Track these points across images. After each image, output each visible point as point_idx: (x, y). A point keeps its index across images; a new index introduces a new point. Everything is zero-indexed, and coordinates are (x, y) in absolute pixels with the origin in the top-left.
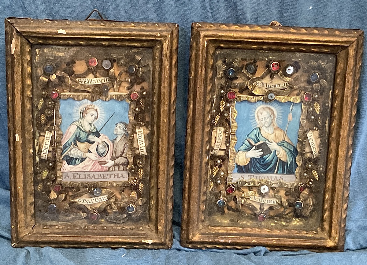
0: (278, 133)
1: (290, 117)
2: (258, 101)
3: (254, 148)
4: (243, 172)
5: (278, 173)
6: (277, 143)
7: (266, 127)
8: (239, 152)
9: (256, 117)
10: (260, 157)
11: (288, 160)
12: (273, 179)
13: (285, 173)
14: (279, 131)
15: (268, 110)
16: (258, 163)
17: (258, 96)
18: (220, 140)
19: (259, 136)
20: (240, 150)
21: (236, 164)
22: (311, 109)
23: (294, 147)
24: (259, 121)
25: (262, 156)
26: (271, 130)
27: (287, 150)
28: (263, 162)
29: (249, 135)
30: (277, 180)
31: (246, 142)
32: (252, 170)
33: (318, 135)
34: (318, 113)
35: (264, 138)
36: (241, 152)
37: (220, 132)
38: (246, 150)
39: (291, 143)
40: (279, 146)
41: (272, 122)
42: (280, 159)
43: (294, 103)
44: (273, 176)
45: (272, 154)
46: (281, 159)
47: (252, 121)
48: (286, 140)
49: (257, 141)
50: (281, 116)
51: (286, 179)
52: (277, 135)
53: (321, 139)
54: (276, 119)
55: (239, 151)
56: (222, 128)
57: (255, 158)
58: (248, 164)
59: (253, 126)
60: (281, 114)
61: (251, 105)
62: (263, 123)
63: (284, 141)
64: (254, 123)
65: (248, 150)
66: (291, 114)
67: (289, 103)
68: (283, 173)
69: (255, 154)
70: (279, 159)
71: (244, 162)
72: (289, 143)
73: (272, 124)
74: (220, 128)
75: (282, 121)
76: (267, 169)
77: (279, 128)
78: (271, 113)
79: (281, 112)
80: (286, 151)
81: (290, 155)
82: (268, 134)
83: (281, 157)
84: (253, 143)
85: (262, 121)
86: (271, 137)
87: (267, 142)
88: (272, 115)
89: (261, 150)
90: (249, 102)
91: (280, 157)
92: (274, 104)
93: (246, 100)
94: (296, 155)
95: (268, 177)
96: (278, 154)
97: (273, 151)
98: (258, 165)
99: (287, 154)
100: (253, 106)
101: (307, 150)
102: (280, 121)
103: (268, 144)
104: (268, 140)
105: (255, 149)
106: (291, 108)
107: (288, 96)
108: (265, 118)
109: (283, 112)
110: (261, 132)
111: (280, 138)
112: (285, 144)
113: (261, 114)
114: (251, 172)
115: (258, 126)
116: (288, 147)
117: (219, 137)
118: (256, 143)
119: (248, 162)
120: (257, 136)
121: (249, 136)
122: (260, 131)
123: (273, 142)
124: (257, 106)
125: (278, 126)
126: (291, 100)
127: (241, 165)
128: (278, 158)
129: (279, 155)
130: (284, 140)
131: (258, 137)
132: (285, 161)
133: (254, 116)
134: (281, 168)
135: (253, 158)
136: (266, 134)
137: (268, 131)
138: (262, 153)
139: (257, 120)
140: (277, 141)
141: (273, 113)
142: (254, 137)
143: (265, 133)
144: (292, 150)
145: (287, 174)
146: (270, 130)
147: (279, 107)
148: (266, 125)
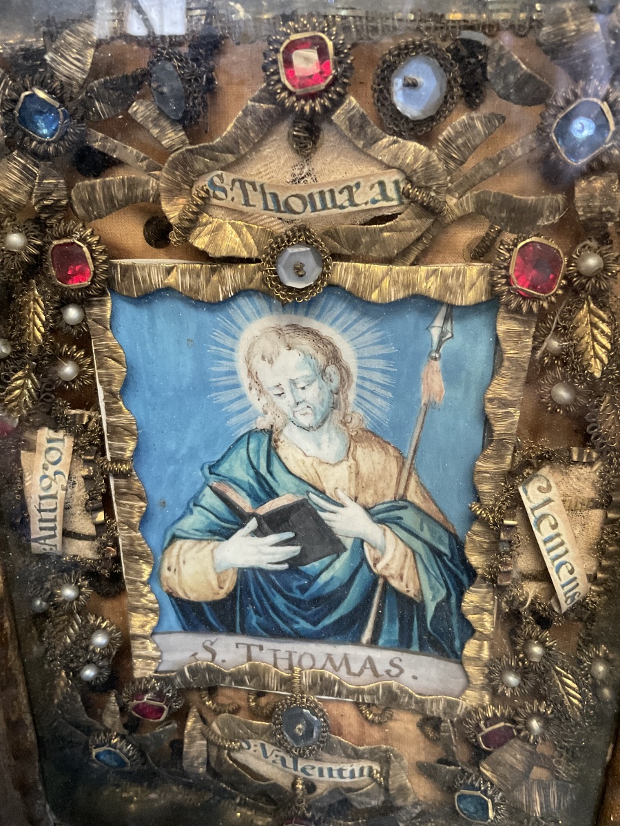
0: (373, 460)
1: (433, 382)
2: (240, 293)
3: (253, 524)
4: (212, 629)
5: (381, 642)
6: (367, 509)
7: (307, 429)
8: (179, 543)
9: (245, 380)
10: (286, 566)
11: (428, 595)
12: (355, 668)
13: (415, 648)
14: (377, 448)
15: (306, 344)
16: (280, 592)
17: (232, 261)
18: (54, 497)
19: (271, 473)
20: (178, 533)
21: (170, 594)
22: (555, 344)
23: (453, 536)
24: (264, 401)
25: (294, 564)
26: (330, 444)
27: (417, 545)
28: (303, 589)
29: (219, 462)
30: (376, 674)
31: (209, 499)
32: (254, 622)
33: (589, 493)
34: (598, 375)
35: (297, 482)
36: (188, 543)
37: (54, 456)
38: (213, 533)
39: (440, 518)
40: (381, 522)
41: (334, 406)
42: (386, 583)
43: (451, 307)
44: (357, 654)
45: (345, 556)
46: (395, 583)
47: (224, 397)
48: (414, 496)
49: (262, 495)
50: (384, 372)
51: (420, 672)
52: (364, 469)
53: (610, 515)
54: (354, 385)
55: (174, 538)
56: (61, 434)
57: (261, 570)
58: (232, 596)
59: (234, 420)
60: (380, 364)
61: (205, 316)
62: (287, 410)
63: (402, 502)
64: (236, 406)
65: (226, 534)
66: (437, 365)
67: (425, 304)
68: (404, 644)
69: (260, 552)
70: (381, 581)
71: (209, 583)
72: (426, 514)
73: (337, 416)
74: (51, 434)
75: (391, 401)
76: (328, 621)
77: (373, 435)
78: (321, 359)
79: (379, 350)
80: (414, 552)
81: (435, 571)
82: (321, 463)
83: (392, 576)
84: (245, 503)
85: (277, 399)
86: (336, 479)
87: (314, 498)
88: (331, 369)
89: (290, 535)
90: (192, 299)
91: (386, 573)
92: (337, 311)
93: (168, 289)
94: (465, 579)
95: (329, 658)
96: (376, 561)
97: (348, 543)
98: (279, 601)
99: (420, 566)
100: (219, 318)
101: (524, 563)
102: (379, 402)
103: (324, 510)
104: (321, 493)
105: (259, 532)
106: (435, 333)
107: (413, 264)
108: (293, 382)
109: (392, 349)
110: (281, 452)
111: (381, 485)
112: (409, 517)
113: (271, 362)
114: (246, 631)
115: (263, 423)
116: (426, 535)
117: (46, 482)
118: (258, 501)
119: (229, 586)
120: (263, 470)
121: (222, 469)
122: (272, 451)
123: (348, 502)
124: (240, 319)
125: (367, 424)
126: (431, 287)
127: (193, 597)
128: (375, 578)
129: (380, 566)
130: (403, 498)
131: (268, 477)
132: (411, 594)
133: (233, 373)
134: (391, 620)
135: (253, 569)
136: (308, 461)
137: (319, 445)
138: (294, 550)
139: (252, 396)
140: (369, 498)
141: (334, 357)
142: (241, 473)
143: (300, 456)
144: (445, 549)
145: (422, 650)
146: (325, 445)
147: (364, 325)
148: (306, 421)
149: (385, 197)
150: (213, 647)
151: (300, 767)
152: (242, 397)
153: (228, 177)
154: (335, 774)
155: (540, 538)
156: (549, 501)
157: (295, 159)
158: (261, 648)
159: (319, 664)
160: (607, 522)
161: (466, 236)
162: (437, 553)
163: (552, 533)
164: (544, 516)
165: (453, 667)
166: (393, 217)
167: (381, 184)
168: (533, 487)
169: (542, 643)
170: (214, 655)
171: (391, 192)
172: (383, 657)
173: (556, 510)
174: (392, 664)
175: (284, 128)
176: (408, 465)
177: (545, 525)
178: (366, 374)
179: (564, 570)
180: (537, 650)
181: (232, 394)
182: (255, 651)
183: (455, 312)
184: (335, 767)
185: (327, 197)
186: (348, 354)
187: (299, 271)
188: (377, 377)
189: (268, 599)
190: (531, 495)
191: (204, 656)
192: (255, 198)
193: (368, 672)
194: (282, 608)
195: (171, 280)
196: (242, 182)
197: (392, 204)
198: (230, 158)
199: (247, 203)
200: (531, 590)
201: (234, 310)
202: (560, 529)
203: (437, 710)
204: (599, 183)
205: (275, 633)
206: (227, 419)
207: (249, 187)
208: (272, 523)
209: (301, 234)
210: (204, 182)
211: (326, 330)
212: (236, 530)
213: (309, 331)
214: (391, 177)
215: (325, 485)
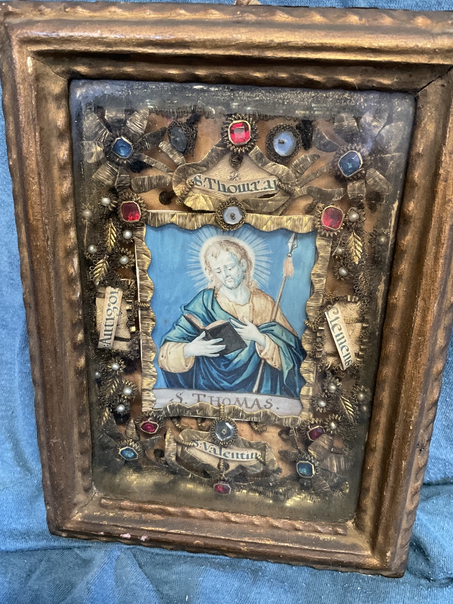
0: (261, 303)
1: (288, 267)
2: (204, 226)
3: (203, 334)
4: (180, 387)
5: (262, 391)
6: (257, 326)
7: (231, 289)
8: (168, 343)
9: (203, 265)
10: (218, 355)
11: (285, 366)
12: (250, 405)
13: (278, 393)
14: (263, 297)
15: (232, 249)
16: (215, 368)
17: (202, 212)
18: (113, 319)
19: (213, 309)
20: (168, 339)
21: (162, 369)
22: (340, 250)
23: (296, 337)
24: (212, 275)
25: (222, 353)
26: (241, 296)
27: (280, 343)
28: (226, 366)
29: (189, 305)
30: (260, 408)
31: (183, 322)
32: (202, 383)
33: (355, 316)
34: (357, 263)
35: (225, 314)
36: (172, 344)
37: (113, 300)
38: (184, 339)
39: (291, 329)
40: (263, 332)
41: (244, 278)
42: (265, 362)
43: (297, 234)
44: (251, 397)
45: (246, 349)
46: (269, 362)
47: (194, 273)
48: (279, 319)
49: (209, 320)
50: (267, 262)
51: (281, 405)
52: (256, 308)
53: (364, 325)
54: (253, 268)
55: (166, 341)
56: (117, 290)
57: (206, 357)
58: (191, 370)
59: (197, 284)
60: (265, 259)
61: (187, 236)
62: (222, 279)
63: (274, 323)
64: (199, 278)
65: (190, 339)
66: (290, 259)
67: (286, 232)
68: (273, 392)
69: (206, 348)
70: (263, 361)
71: (181, 364)
72: (285, 328)
73: (245, 282)
74: (113, 290)
75: (269, 275)
76: (237, 382)
77: (261, 291)
78: (239, 256)
79: (265, 252)
80: (279, 346)
81: (288, 355)
82: (237, 304)
83: (268, 359)
84: (200, 324)
85: (217, 274)
86: (243, 313)
87: (233, 321)
88: (243, 261)
89: (221, 339)
90: (182, 228)
91: (265, 357)
92: (247, 235)
93: (172, 223)
94: (301, 358)
95: (237, 400)
96: (261, 351)
97: (248, 343)
98: (214, 372)
99: (281, 353)
100: (194, 237)
101: (327, 348)
102: (264, 276)
103: (237, 327)
104: (236, 319)
105: (206, 338)
106: (290, 245)
107: (280, 215)
108: (226, 267)
109: (271, 252)
110: (218, 299)
111: (264, 315)
112: (277, 330)
113: (216, 257)
114: (198, 388)
115: (210, 286)
116: (284, 338)
117: (109, 312)
118: (207, 323)
119: (190, 365)
120: (209, 308)
121: (190, 308)
122: (214, 298)
123: (248, 322)
124: (203, 237)
125: (258, 286)
126: (288, 225)
127: (173, 371)
128: (261, 359)
129: (263, 354)
130: (274, 321)
131: (212, 312)
132: (277, 367)
133: (198, 262)
134: (267, 381)
135: (203, 357)
136: (231, 304)
137: (236, 296)
138: (222, 347)
139: (206, 273)
140: (258, 322)
141: (245, 255)
142: (200, 310)
143: (227, 301)
144: (293, 344)
145: (281, 395)
146: (239, 296)
147: (259, 241)
148: (230, 285)
149: (270, 187)
150: (181, 396)
151: (222, 453)
152: (202, 273)
153: (203, 177)
154: (239, 456)
155: (334, 335)
156: (338, 318)
157: (232, 169)
158: (205, 396)
159: (233, 403)
160: (363, 328)
161: (303, 203)
162: (289, 346)
163: (339, 332)
164: (335, 325)
165: (295, 402)
166: (273, 195)
167: (268, 182)
168: (331, 312)
169: (335, 384)
170: (181, 400)
171: (272, 185)
172: (262, 399)
173: (341, 322)
174: (267, 402)
175: (227, 157)
176: (277, 305)
177: (336, 329)
178: (259, 263)
179: (344, 349)
180: (333, 387)
181: (196, 272)
182: (202, 397)
183: (298, 236)
184: (240, 453)
185: (245, 187)
186: (251, 254)
187: (233, 217)
188: (264, 264)
189: (209, 371)
190: (330, 315)
191: (177, 401)
192: (215, 186)
193: (256, 407)
194: (216, 376)
195: (173, 220)
196: (209, 180)
197: (273, 190)
198: (205, 169)
199: (211, 188)
200: (331, 360)
201: (201, 234)
202: (342, 331)
203: (288, 423)
204: (357, 184)
205: (212, 388)
206: (194, 283)
207: (212, 181)
208: (213, 334)
209: (233, 201)
210: (192, 178)
211: (241, 243)
212: (195, 338)
213: (234, 244)
214: (272, 179)
215: (238, 315)
